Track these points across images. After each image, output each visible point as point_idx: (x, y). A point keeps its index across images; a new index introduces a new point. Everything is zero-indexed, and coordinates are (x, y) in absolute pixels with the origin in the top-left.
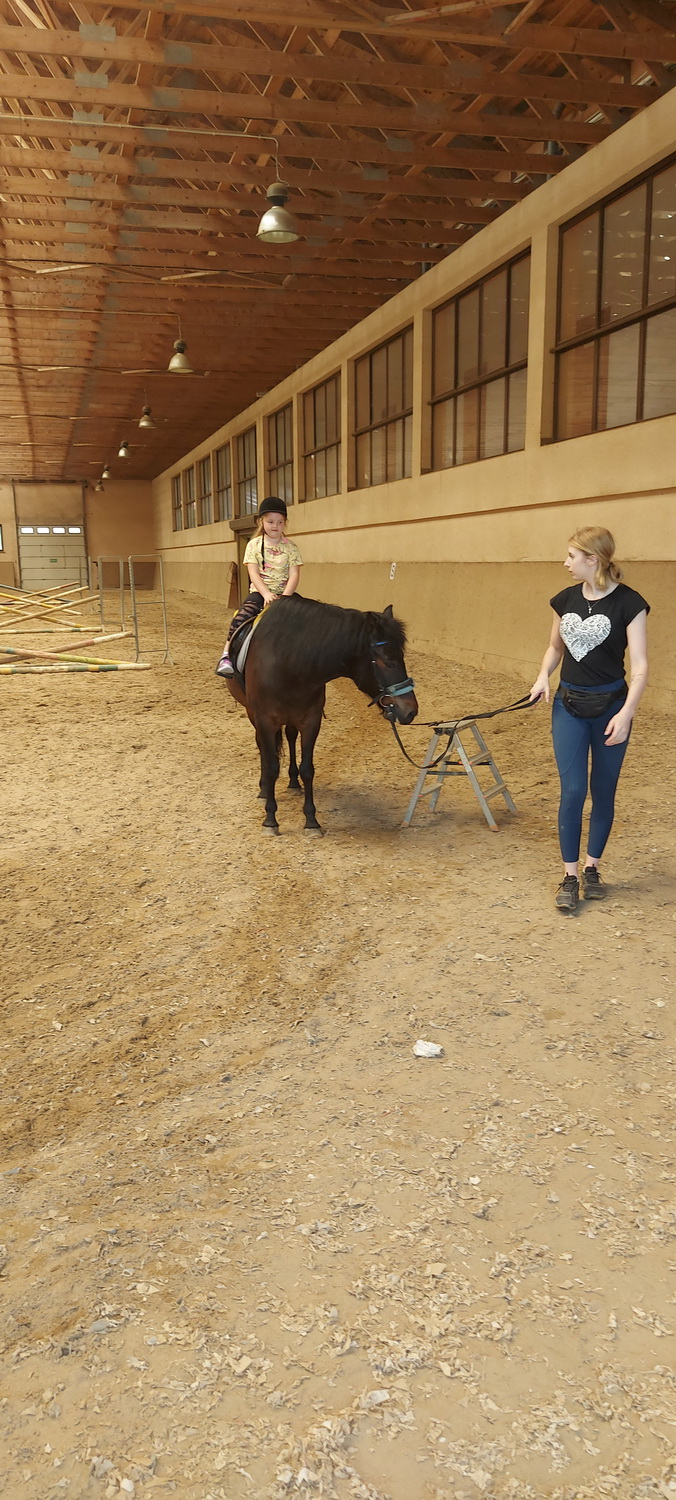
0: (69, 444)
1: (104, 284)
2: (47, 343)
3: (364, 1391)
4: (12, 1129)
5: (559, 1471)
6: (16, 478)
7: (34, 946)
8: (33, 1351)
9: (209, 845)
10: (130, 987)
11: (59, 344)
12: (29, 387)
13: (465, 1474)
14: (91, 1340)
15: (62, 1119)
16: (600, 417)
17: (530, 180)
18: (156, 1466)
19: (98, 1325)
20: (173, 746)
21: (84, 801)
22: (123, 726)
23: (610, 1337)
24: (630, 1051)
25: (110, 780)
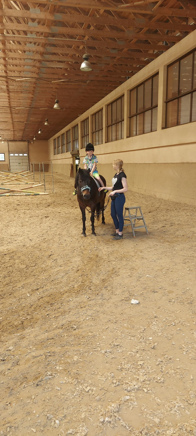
0: (24, 130)
1: (35, 83)
2: (18, 100)
3: (123, 396)
4: (18, 324)
5: (179, 419)
6: (9, 140)
7: (20, 273)
8: (28, 385)
9: (69, 245)
10: (48, 284)
11: (22, 101)
12: (13, 113)
13: (152, 419)
14: (45, 382)
15: (31, 321)
16: (179, 121)
17: (158, 52)
18: (65, 417)
19: (46, 378)
20: (57, 216)
21: (32, 232)
22: (42, 211)
23: (192, 382)
24: (193, 302)
25: (39, 226)
